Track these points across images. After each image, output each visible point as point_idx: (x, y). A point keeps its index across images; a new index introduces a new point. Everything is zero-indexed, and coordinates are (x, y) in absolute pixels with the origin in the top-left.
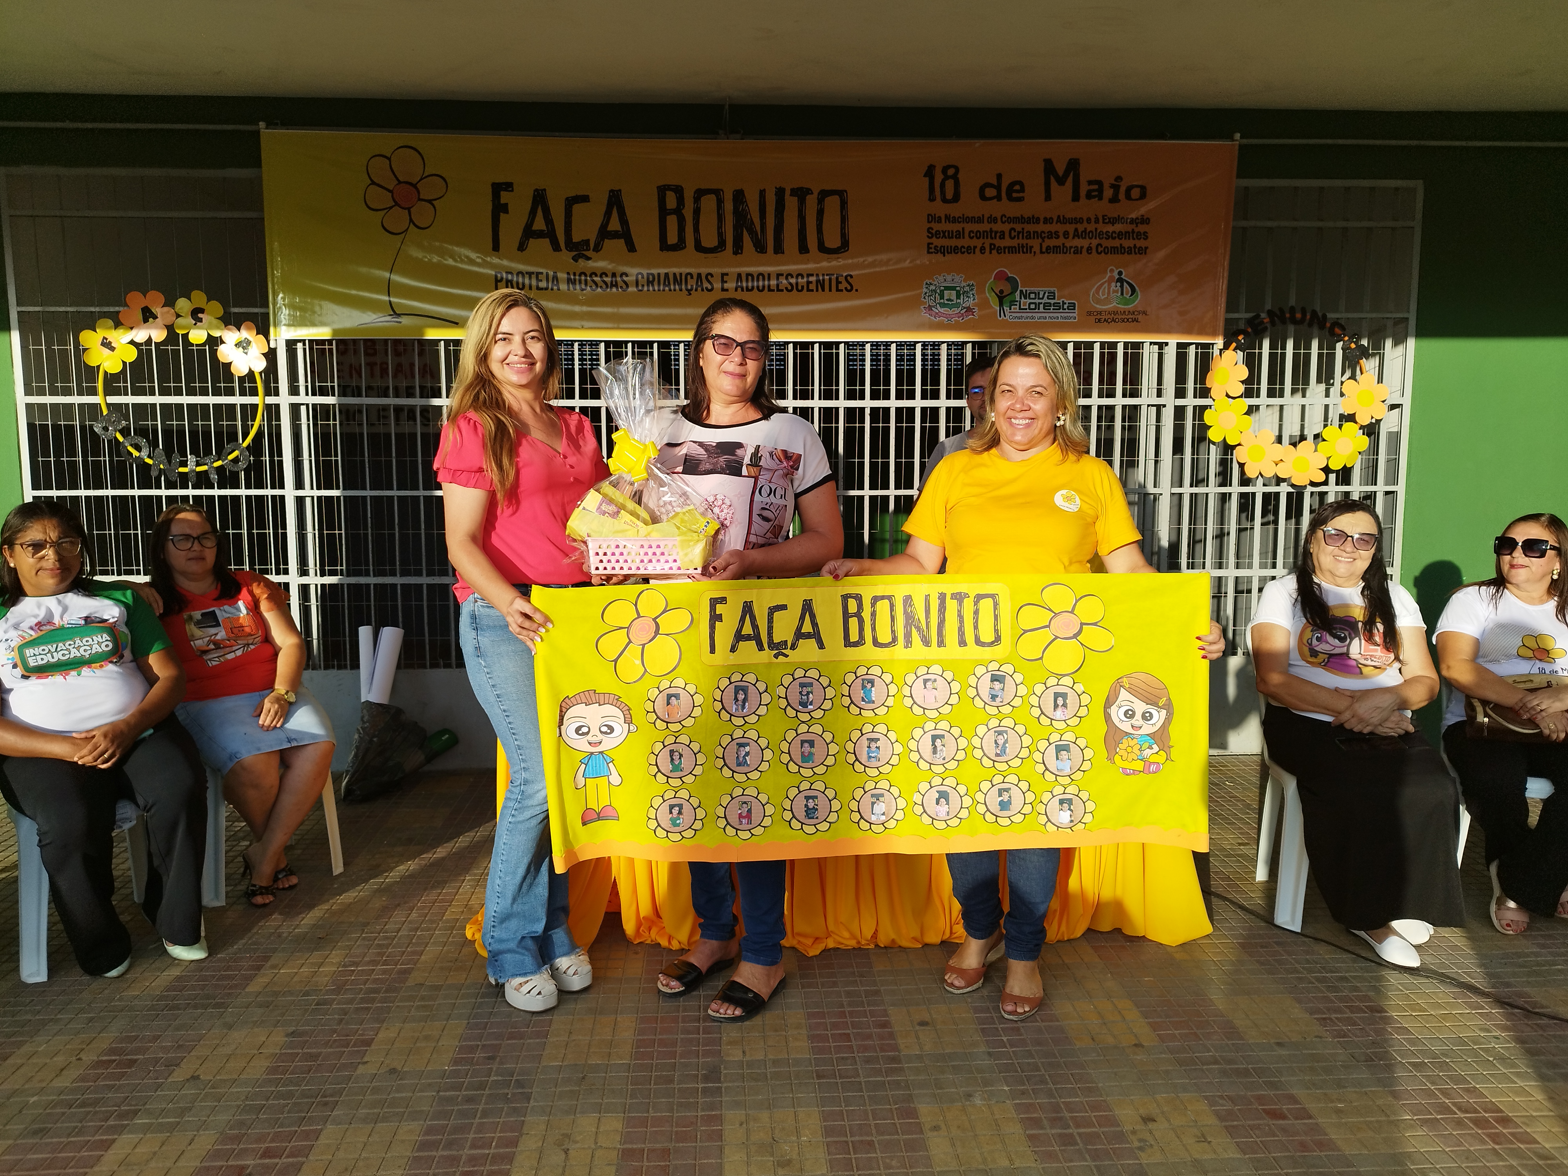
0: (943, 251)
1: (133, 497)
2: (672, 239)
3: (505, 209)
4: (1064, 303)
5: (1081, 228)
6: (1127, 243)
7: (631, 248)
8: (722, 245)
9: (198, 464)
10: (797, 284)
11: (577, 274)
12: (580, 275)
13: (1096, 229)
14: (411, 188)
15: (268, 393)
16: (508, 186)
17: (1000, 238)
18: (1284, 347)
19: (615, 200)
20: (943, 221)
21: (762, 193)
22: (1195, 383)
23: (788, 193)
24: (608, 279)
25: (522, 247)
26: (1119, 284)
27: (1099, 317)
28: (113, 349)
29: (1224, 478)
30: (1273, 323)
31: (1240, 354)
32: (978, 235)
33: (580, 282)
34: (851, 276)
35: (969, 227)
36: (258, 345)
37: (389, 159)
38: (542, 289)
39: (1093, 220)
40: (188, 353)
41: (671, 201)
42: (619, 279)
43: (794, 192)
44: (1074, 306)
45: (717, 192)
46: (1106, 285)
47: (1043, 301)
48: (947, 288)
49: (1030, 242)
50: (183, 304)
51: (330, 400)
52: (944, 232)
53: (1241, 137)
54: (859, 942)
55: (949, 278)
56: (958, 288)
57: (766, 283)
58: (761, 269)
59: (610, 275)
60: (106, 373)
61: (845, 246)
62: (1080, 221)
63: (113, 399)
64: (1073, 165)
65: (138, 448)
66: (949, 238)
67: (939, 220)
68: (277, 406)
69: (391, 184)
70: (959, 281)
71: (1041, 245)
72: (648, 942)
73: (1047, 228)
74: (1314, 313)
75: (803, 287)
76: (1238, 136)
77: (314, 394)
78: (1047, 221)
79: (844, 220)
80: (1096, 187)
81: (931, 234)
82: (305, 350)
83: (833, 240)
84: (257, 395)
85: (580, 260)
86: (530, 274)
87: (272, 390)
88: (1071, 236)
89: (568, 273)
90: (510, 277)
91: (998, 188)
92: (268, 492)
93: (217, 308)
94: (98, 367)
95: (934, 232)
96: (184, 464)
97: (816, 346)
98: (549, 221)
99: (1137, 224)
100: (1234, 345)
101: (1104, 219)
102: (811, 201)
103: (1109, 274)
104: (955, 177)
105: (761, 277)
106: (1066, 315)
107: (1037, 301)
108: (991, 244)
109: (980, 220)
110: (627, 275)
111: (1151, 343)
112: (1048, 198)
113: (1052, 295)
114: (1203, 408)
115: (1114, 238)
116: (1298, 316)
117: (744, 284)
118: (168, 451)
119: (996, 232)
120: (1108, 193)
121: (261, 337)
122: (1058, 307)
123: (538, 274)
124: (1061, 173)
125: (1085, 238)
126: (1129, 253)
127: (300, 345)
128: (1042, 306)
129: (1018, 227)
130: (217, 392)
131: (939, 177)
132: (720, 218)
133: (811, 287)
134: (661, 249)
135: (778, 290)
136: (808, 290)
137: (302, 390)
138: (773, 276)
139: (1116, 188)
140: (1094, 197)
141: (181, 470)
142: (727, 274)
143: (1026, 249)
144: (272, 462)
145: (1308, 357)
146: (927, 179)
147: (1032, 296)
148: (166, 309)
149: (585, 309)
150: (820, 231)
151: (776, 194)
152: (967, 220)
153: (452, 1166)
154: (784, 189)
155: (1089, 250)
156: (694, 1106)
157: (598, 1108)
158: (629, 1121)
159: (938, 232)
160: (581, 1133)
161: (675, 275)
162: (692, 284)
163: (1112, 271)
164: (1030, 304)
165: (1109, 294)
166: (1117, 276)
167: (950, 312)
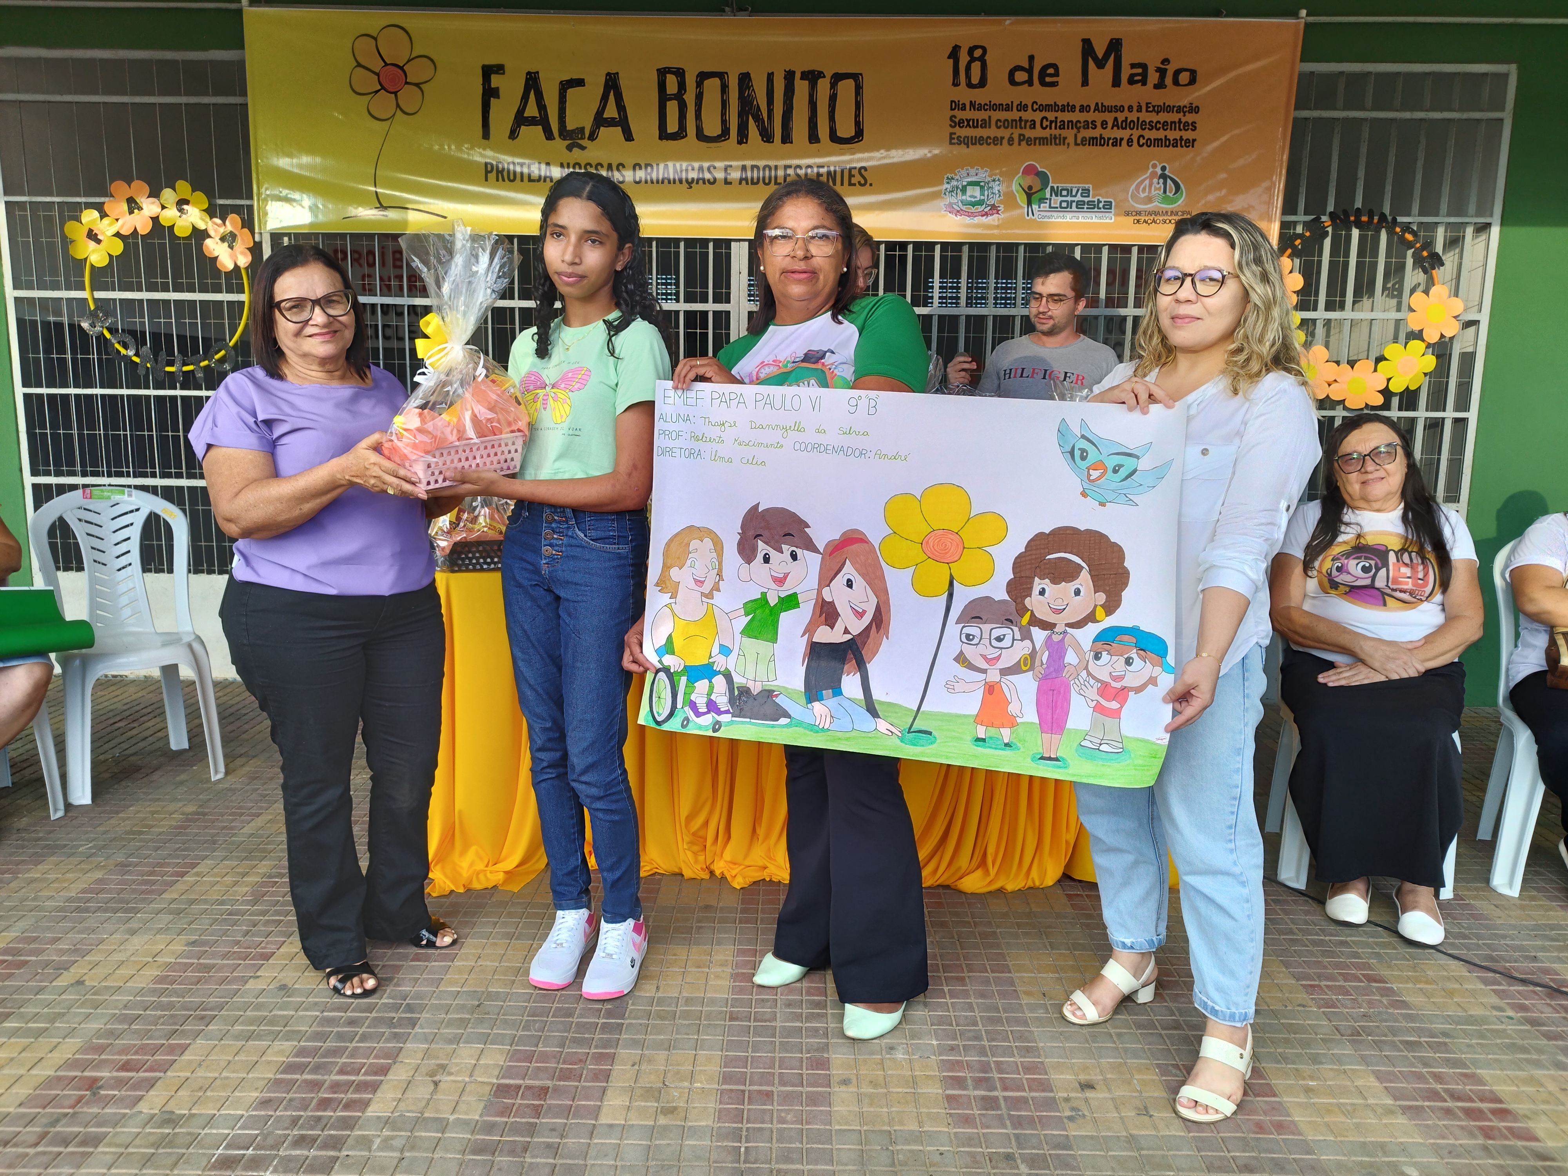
0: (967, 142)
1: (122, 396)
2: (672, 126)
3: (495, 93)
4: (1099, 202)
5: (1121, 117)
6: (1173, 135)
7: (628, 136)
8: (725, 133)
9: (185, 364)
13: (1138, 118)
14: (398, 70)
16: (499, 69)
17: (1030, 128)
19: (612, 84)
20: (968, 107)
21: (770, 77)
23: (798, 76)
25: (513, 135)
26: (1161, 181)
27: (1138, 217)
28: (99, 242)
30: (1335, 228)
31: (1297, 261)
32: (1006, 124)
34: (865, 168)
35: (996, 115)
36: (244, 241)
37: (375, 39)
39: (1135, 109)
40: (174, 246)
41: (672, 86)
42: (616, 171)
43: (805, 76)
44: (1111, 205)
45: (721, 75)
46: (1147, 182)
47: (1076, 199)
48: (971, 184)
49: (1064, 133)
50: (168, 194)
52: (968, 121)
53: (1308, 15)
55: (972, 171)
56: (982, 184)
57: (773, 174)
58: (768, 161)
59: (606, 166)
60: (92, 266)
61: (859, 135)
62: (1121, 109)
63: (100, 295)
64: (1115, 46)
65: (126, 347)
66: (974, 127)
67: (964, 108)
69: (378, 65)
70: (983, 175)
71: (1076, 136)
73: (1083, 117)
74: (1382, 216)
76: (1303, 13)
78: (1083, 109)
79: (858, 106)
80: (1140, 71)
81: (955, 123)
83: (846, 129)
84: (244, 292)
85: (575, 150)
86: (522, 165)
88: (1110, 125)
89: (562, 165)
90: (501, 168)
91: (1030, 71)
93: (200, 198)
94: (86, 259)
95: (957, 120)
96: (171, 363)
98: (542, 106)
99: (1184, 113)
100: (1289, 251)
101: (1147, 107)
102: (823, 86)
103: (1151, 170)
104: (982, 59)
105: (767, 169)
106: (1100, 214)
107: (1069, 199)
108: (1020, 135)
109: (1008, 108)
110: (624, 166)
112: (1085, 82)
113: (1086, 192)
115: (1158, 129)
116: (1365, 219)
117: (749, 178)
118: (156, 349)
119: (1026, 121)
120: (1153, 77)
121: (246, 230)
122: (1093, 206)
123: (530, 165)
124: (1100, 55)
125: (1125, 128)
126: (1175, 145)
128: (1074, 205)
129: (1051, 116)
130: (204, 289)
131: (964, 58)
132: (724, 104)
134: (661, 138)
138: (780, 169)
139: (1162, 72)
140: (1137, 82)
141: (168, 369)
142: (731, 166)
143: (1058, 141)
146: (951, 61)
147: (1064, 193)
148: (151, 200)
150: (832, 118)
151: (785, 78)
152: (994, 107)
153: (311, 1091)
154: (794, 72)
155: (1130, 142)
156: (588, 1043)
157: (485, 1039)
158: (514, 1056)
159: (961, 121)
160: (457, 1064)
161: (675, 166)
162: (692, 176)
163: (1154, 166)
164: (1061, 202)
165: (1150, 192)
166: (1159, 172)
167: (973, 210)
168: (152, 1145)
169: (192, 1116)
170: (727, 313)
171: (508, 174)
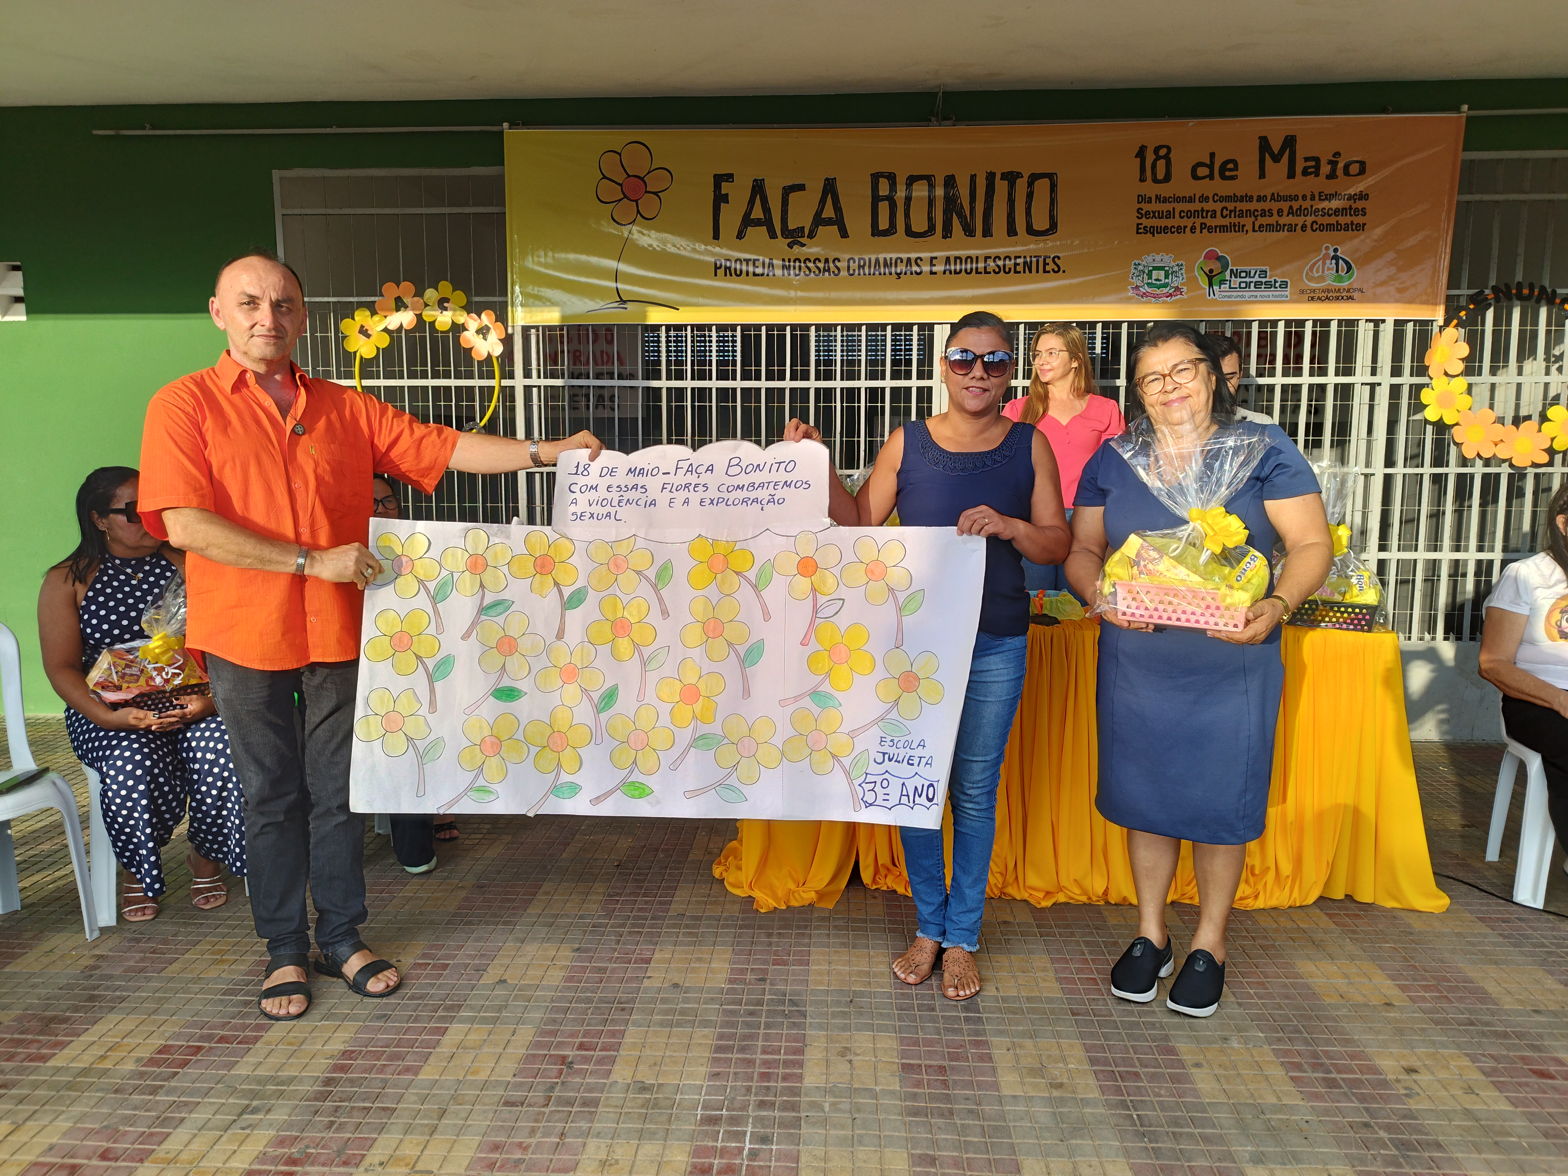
0: (1152, 231)
2: (884, 224)
3: (725, 199)
4: (1276, 281)
5: (1295, 205)
6: (1343, 220)
7: (844, 234)
8: (931, 229)
10: (1004, 266)
11: (792, 260)
12: (794, 261)
13: (1312, 206)
14: (639, 181)
15: (503, 377)
16: (729, 177)
17: (1212, 217)
18: (1509, 323)
19: (830, 188)
20: (1154, 200)
21: (973, 178)
22: (1412, 362)
23: (998, 177)
24: (821, 265)
25: (740, 235)
26: (1334, 261)
27: (1312, 295)
28: (369, 336)
29: (1439, 460)
30: (1497, 300)
31: (1462, 331)
32: (1189, 214)
33: (794, 268)
34: (1059, 258)
35: (1180, 206)
36: (497, 332)
37: (620, 154)
38: (758, 275)
39: (1309, 197)
40: (434, 340)
41: (884, 188)
42: (831, 264)
43: (1004, 176)
44: (1286, 284)
45: (929, 179)
46: (1320, 263)
47: (1254, 280)
48: (1155, 268)
49: (1242, 221)
50: (431, 294)
51: (559, 382)
52: (1154, 212)
53: (1469, 109)
54: (1089, 898)
55: (1158, 258)
56: (1167, 268)
57: (974, 266)
58: (970, 253)
59: (823, 260)
60: (361, 357)
61: (1053, 228)
62: (1295, 198)
63: (367, 383)
64: (1290, 142)
66: (1159, 218)
67: (1150, 201)
68: (512, 388)
69: (621, 178)
70: (1167, 260)
71: (1254, 223)
73: (1260, 206)
74: (1543, 289)
75: (1010, 269)
76: (1465, 107)
77: (545, 377)
78: (1260, 199)
79: (1053, 202)
80: (1313, 163)
81: (1140, 214)
82: (538, 336)
83: (1041, 222)
84: (494, 378)
85: (795, 247)
86: (747, 261)
87: (508, 374)
88: (1285, 213)
89: (783, 260)
90: (728, 264)
91: (1211, 167)
93: (460, 297)
94: (355, 353)
95: (1143, 212)
97: (1022, 327)
98: (766, 210)
99: (1355, 200)
100: (1455, 322)
101: (1320, 196)
102: (1021, 185)
103: (1324, 252)
104: (1167, 157)
105: (969, 260)
106: (1277, 293)
107: (1248, 280)
108: (1202, 224)
109: (1191, 200)
110: (839, 261)
111: (1367, 321)
112: (1262, 175)
113: (1263, 274)
114: (1420, 387)
115: (1330, 215)
116: (1526, 291)
117: (953, 268)
119: (1208, 212)
120: (1325, 169)
121: (499, 324)
122: (1269, 285)
123: (755, 261)
124: (1276, 150)
125: (1300, 216)
126: (1346, 229)
127: (533, 331)
128: (1252, 285)
129: (1231, 206)
130: (458, 376)
132: (931, 203)
133: (1019, 268)
134: (873, 235)
135: (986, 272)
136: (1016, 272)
137: (534, 373)
138: (981, 259)
140: (1311, 173)
142: (936, 258)
143: (1238, 228)
145: (1535, 335)
146: (1138, 159)
147: (1243, 275)
148: (416, 299)
149: (800, 294)
150: (1028, 213)
151: (986, 179)
152: (1178, 199)
153: (749, 1067)
154: (994, 174)
155: (1304, 228)
156: (959, 1031)
157: (870, 1027)
158: (902, 1040)
159: (1147, 213)
160: (860, 1048)
161: (885, 259)
162: (901, 268)
163: (1327, 248)
164: (1240, 282)
165: (1323, 271)
166: (1332, 254)
167: (1158, 292)
168: (642, 1106)
169: (660, 1085)
170: (930, 389)
171: (735, 270)
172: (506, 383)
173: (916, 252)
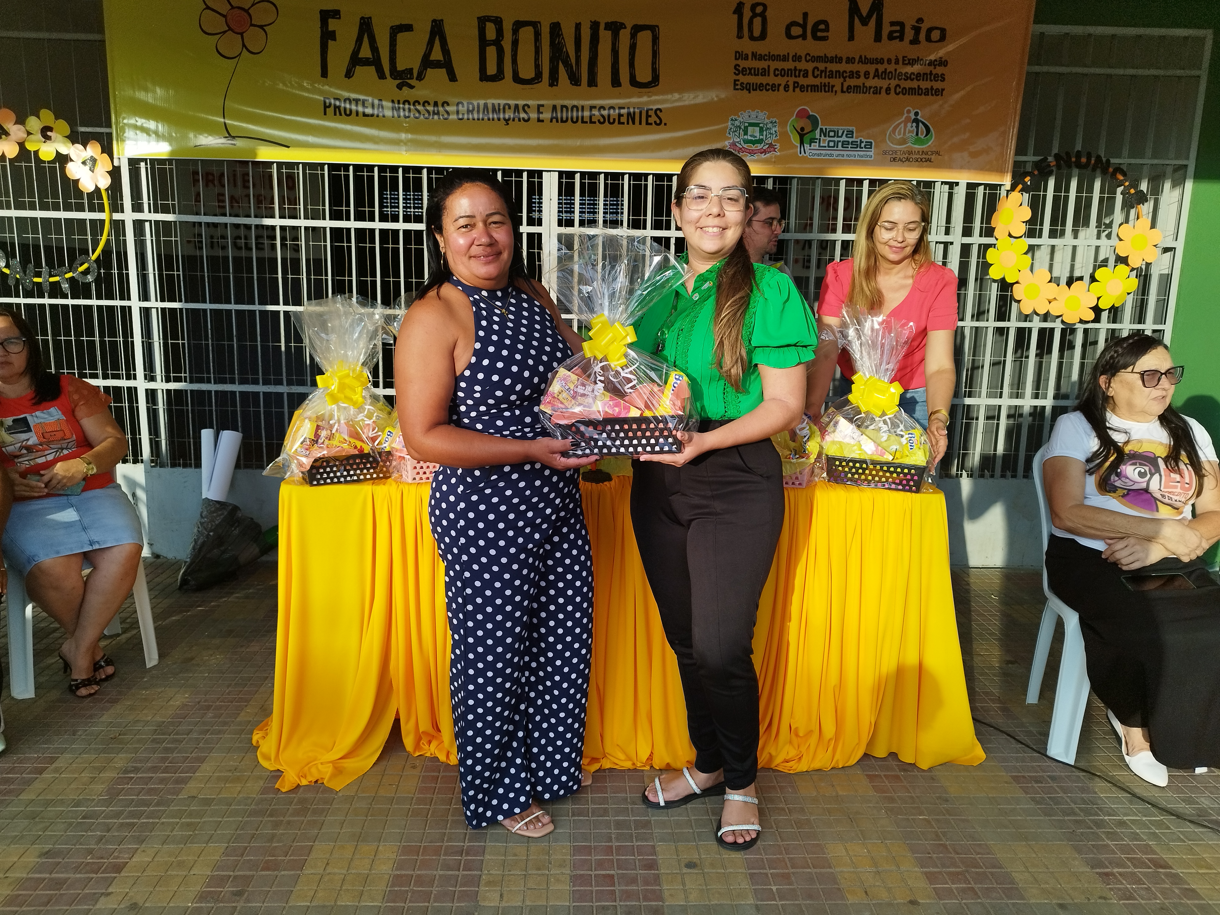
0: (749, 88)
2: (492, 70)
3: (332, 36)
4: (861, 142)
5: (881, 68)
6: (925, 85)
7: (453, 77)
8: (538, 76)
9: (51, 276)
10: (609, 116)
11: (401, 102)
12: (404, 103)
13: (896, 70)
14: (243, 12)
15: (113, 210)
16: (336, 14)
17: (804, 77)
18: (1067, 190)
19: (437, 30)
20: (750, 57)
21: (578, 26)
22: (982, 223)
23: (602, 26)
24: (431, 108)
25: (349, 74)
26: (914, 124)
27: (894, 156)
29: (1002, 314)
30: (1059, 167)
31: (1026, 196)
32: (783, 73)
33: (404, 110)
34: (660, 110)
35: (774, 65)
36: (104, 164)
38: (368, 116)
39: (893, 61)
40: (40, 170)
41: (491, 32)
42: (441, 109)
43: (609, 26)
44: (871, 145)
45: (535, 25)
46: (902, 125)
47: (841, 139)
48: (751, 124)
49: (832, 81)
50: (33, 122)
51: (169, 217)
52: (750, 69)
54: (634, 764)
55: (753, 114)
56: (761, 125)
57: (580, 114)
58: (575, 103)
59: (432, 103)
61: (655, 81)
62: (881, 61)
64: (877, 6)
66: (755, 75)
67: (746, 58)
68: (123, 221)
69: (224, 9)
70: (762, 116)
71: (842, 84)
72: (428, 755)
73: (849, 67)
74: (1098, 158)
75: (614, 120)
77: (156, 211)
78: (850, 60)
79: (655, 54)
80: (898, 28)
81: (738, 71)
82: (147, 168)
83: (644, 76)
84: (104, 211)
85: (405, 88)
86: (357, 101)
87: (117, 207)
88: (872, 75)
89: (393, 101)
90: (338, 103)
91: (804, 26)
92: (117, 303)
93: (63, 126)
95: (740, 69)
96: (39, 275)
97: (626, 177)
98: (374, 49)
99: (935, 65)
100: (1020, 186)
101: (904, 60)
102: (625, 36)
103: (906, 115)
104: (763, 15)
105: (575, 109)
106: (862, 153)
108: (795, 83)
109: (785, 58)
110: (448, 104)
111: (942, 183)
112: (851, 38)
113: (850, 133)
114: (987, 246)
115: (912, 80)
116: (1084, 160)
117: (559, 116)
118: (24, 263)
119: (800, 71)
120: (909, 34)
121: (105, 155)
122: (856, 145)
123: (364, 101)
124: (864, 14)
125: (885, 79)
126: (926, 94)
127: (143, 164)
128: (840, 144)
129: (821, 66)
130: (68, 208)
132: (538, 50)
133: (624, 119)
134: (481, 80)
135: (591, 122)
136: (620, 123)
137: (145, 208)
138: (587, 109)
139: (917, 30)
140: (895, 38)
141: (36, 280)
142: (543, 106)
143: (828, 88)
144: (120, 275)
145: (1089, 200)
146: (736, 16)
147: (832, 134)
148: (17, 127)
149: (410, 137)
150: (632, 65)
151: (591, 28)
152: (773, 58)
154: (599, 23)
155: (888, 91)
159: (744, 70)
161: (493, 105)
162: (509, 114)
163: (909, 112)
164: (829, 141)
165: (904, 134)
166: (913, 117)
167: (753, 147)
170: (540, 235)
171: (345, 109)
172: (117, 216)
173: (523, 99)
